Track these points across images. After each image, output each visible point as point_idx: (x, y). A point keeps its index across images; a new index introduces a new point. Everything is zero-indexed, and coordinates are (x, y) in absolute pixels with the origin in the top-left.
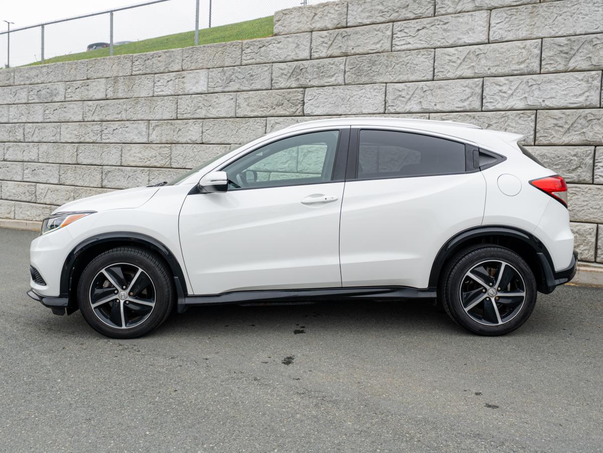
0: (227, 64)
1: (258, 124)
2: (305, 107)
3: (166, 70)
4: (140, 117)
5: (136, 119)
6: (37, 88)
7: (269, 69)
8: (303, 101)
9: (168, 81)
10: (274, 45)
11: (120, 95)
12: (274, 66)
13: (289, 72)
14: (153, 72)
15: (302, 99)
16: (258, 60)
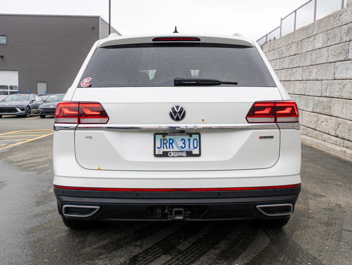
0: (330, 28)
1: (333, 67)
2: (349, 54)
3: (312, 36)
4: (302, 65)
5: (300, 66)
6: (279, 50)
7: (340, 30)
8: (348, 50)
9: (311, 42)
10: (344, 13)
11: (299, 52)
12: (343, 28)
13: (346, 31)
14: (308, 37)
15: (348, 49)
16: (339, 25)
